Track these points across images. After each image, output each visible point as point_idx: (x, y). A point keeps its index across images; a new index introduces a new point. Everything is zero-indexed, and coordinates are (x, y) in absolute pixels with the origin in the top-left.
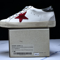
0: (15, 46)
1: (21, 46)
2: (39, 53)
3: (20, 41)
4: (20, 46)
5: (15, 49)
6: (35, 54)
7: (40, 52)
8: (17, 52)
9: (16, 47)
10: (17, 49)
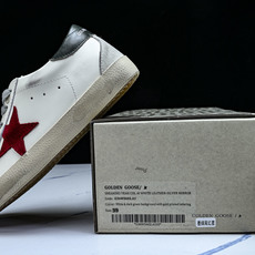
0: (117, 187)
1: (142, 190)
2: (214, 219)
3: (138, 168)
4: (137, 187)
5: (119, 201)
6: (198, 219)
7: (219, 213)
8: (123, 211)
9: (119, 191)
10: (126, 201)
